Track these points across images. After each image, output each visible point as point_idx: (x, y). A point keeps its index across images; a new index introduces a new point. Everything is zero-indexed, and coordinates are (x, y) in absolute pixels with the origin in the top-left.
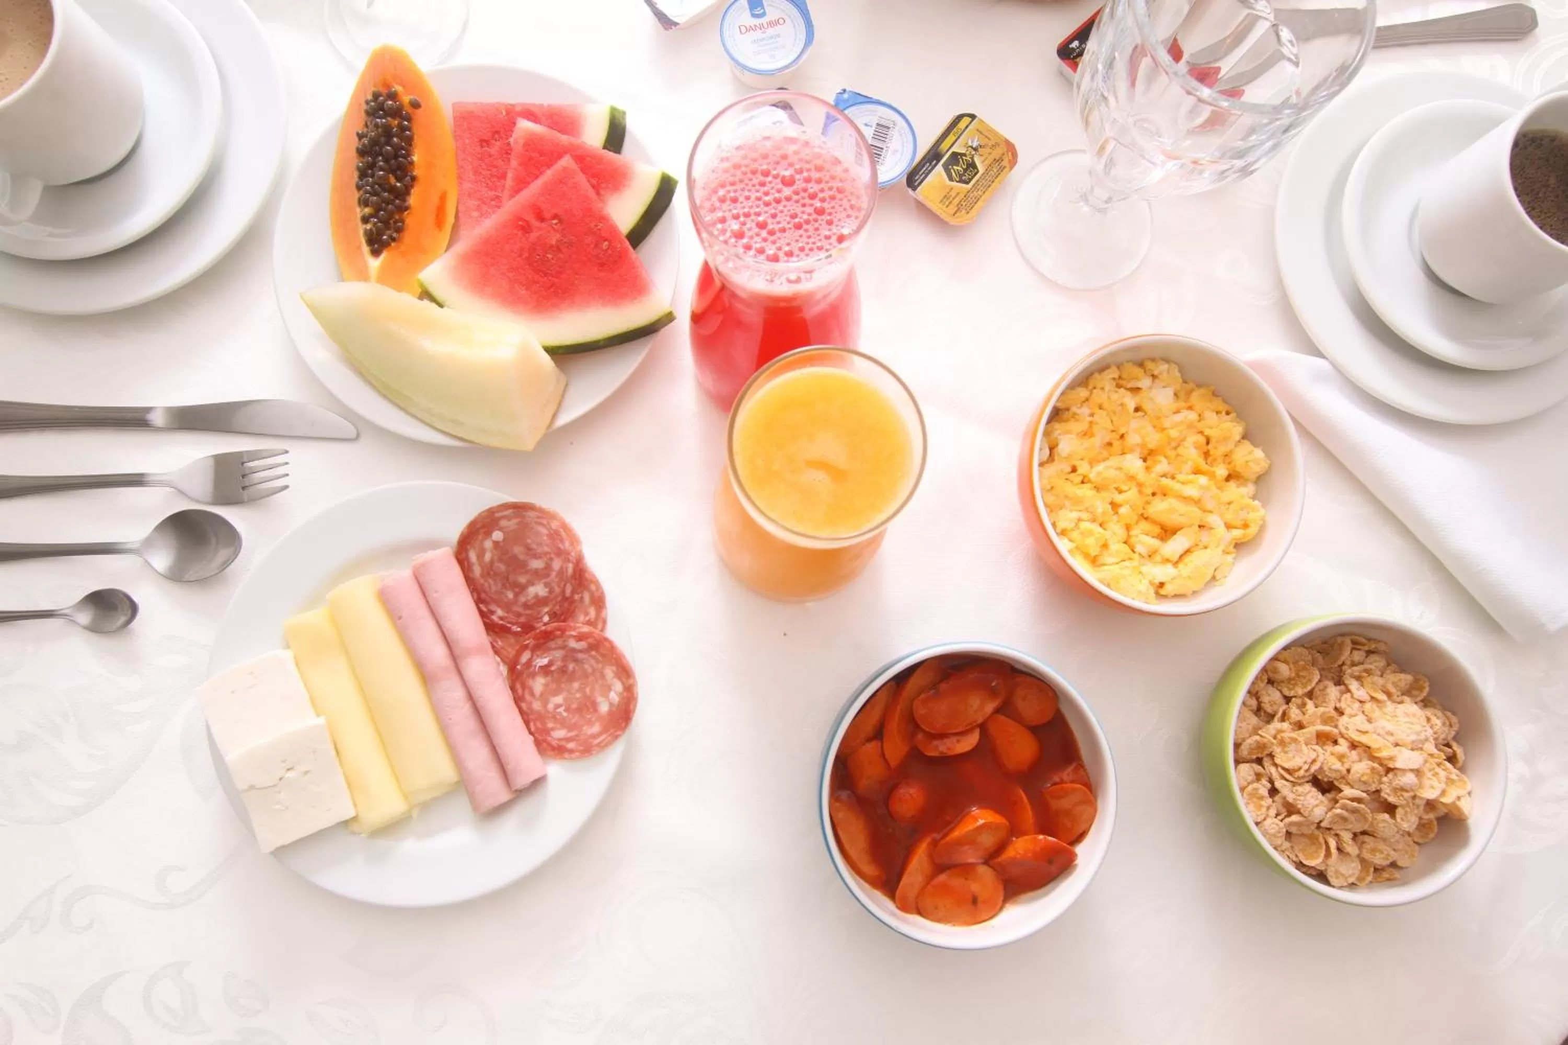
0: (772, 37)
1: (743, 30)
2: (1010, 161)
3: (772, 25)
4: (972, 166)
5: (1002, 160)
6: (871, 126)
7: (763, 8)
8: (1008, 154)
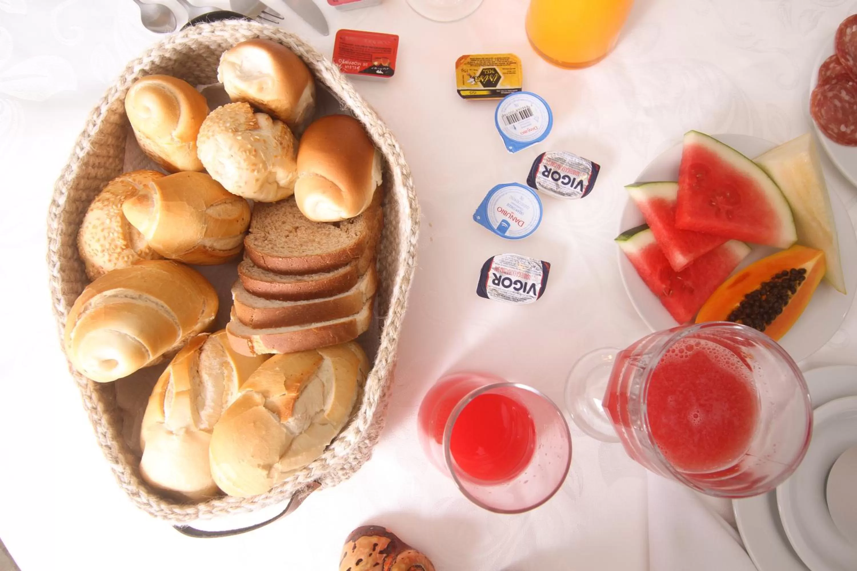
0: (512, 207)
1: (521, 223)
2: (466, 59)
3: (505, 212)
4: (483, 74)
5: (468, 62)
6: (514, 126)
7: (501, 224)
8: (463, 62)
